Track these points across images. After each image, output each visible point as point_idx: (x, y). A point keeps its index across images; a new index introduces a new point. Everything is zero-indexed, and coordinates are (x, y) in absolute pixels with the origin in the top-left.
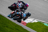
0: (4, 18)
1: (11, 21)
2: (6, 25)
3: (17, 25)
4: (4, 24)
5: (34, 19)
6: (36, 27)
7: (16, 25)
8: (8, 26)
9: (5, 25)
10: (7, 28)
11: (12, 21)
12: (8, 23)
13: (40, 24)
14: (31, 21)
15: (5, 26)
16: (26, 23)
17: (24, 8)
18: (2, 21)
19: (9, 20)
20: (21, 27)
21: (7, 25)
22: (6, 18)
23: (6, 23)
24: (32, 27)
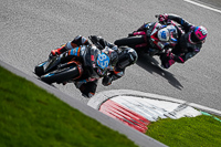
0: (43, 99)
1: (76, 110)
2: (54, 128)
3: (105, 128)
4: (47, 126)
5: (183, 102)
6: (191, 138)
7: (99, 128)
8: (62, 135)
9: (49, 130)
10: (59, 143)
11: (81, 110)
12: (64, 118)
13: (210, 124)
14: (171, 110)
15: (48, 135)
16: (145, 120)
17: (188, 45)
18: (35, 113)
19: (68, 106)
20: (124, 137)
21: (57, 132)
22: (55, 98)
23: (56, 118)
24: (176, 139)
